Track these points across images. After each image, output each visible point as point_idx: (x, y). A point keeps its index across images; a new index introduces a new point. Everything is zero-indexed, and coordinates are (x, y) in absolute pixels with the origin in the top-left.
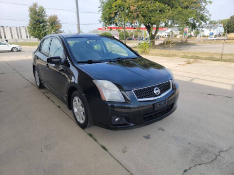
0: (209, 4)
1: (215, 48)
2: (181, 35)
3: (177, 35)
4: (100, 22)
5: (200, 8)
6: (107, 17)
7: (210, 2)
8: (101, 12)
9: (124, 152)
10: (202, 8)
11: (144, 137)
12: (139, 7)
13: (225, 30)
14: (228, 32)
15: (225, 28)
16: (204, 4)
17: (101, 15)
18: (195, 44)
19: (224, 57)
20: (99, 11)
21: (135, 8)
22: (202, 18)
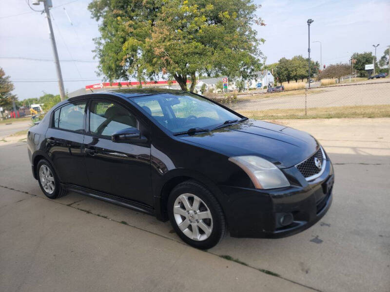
0: (261, 43)
1: (274, 103)
2: (219, 90)
3: (213, 89)
4: (99, 75)
5: (250, 49)
6: (113, 66)
7: (263, 41)
8: (98, 60)
9: (307, 272)
10: (253, 48)
11: (311, 241)
12: (167, 50)
13: (276, 79)
14: (281, 81)
15: (274, 76)
16: (254, 44)
17: (98, 64)
18: (247, 101)
19: (309, 113)
20: (94, 58)
21: (163, 50)
22: (254, 62)
